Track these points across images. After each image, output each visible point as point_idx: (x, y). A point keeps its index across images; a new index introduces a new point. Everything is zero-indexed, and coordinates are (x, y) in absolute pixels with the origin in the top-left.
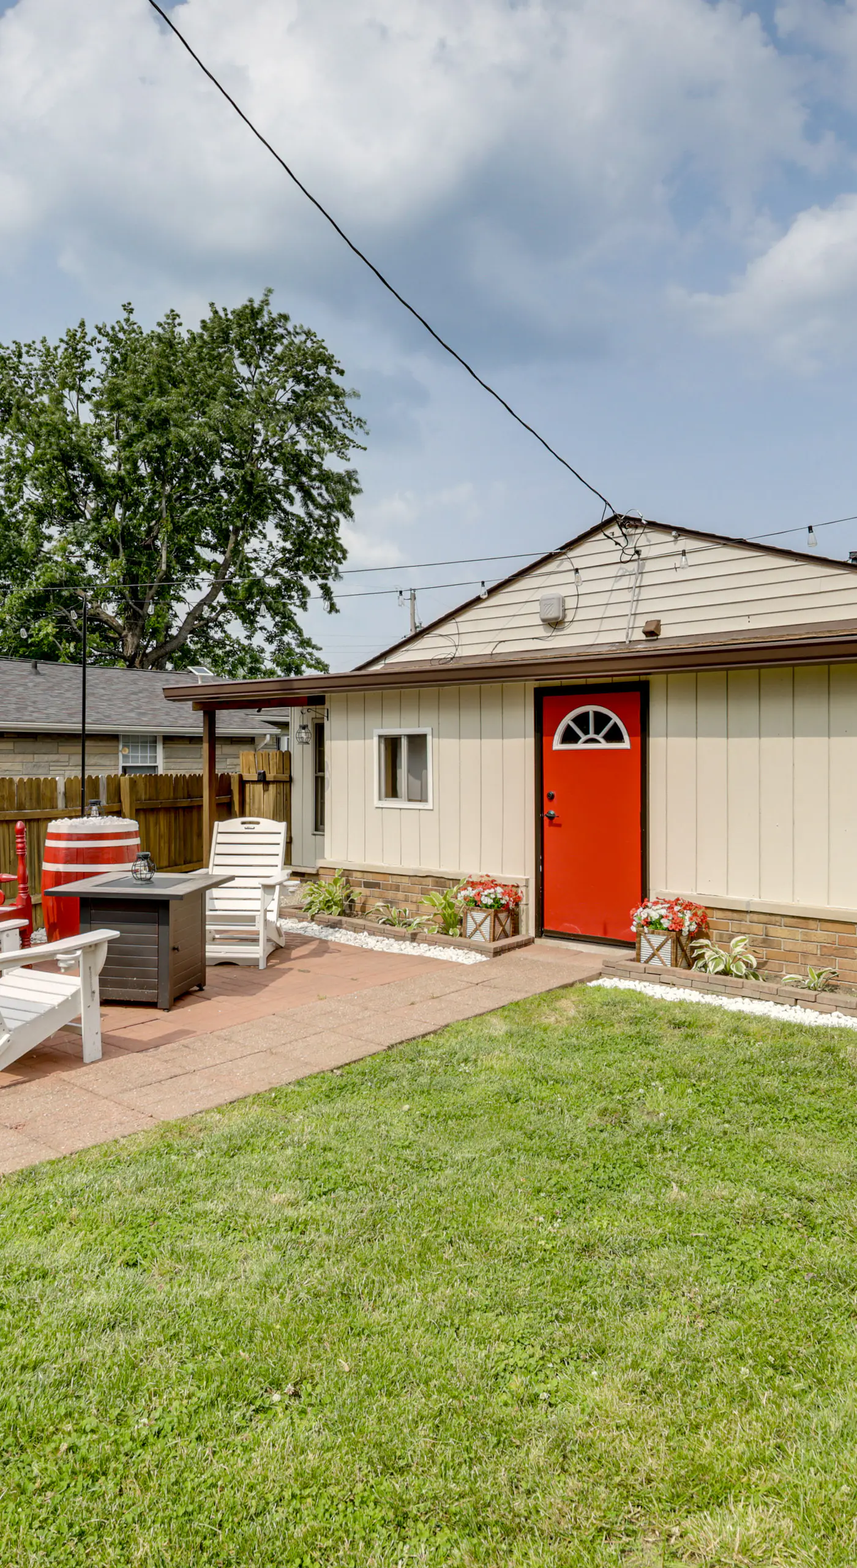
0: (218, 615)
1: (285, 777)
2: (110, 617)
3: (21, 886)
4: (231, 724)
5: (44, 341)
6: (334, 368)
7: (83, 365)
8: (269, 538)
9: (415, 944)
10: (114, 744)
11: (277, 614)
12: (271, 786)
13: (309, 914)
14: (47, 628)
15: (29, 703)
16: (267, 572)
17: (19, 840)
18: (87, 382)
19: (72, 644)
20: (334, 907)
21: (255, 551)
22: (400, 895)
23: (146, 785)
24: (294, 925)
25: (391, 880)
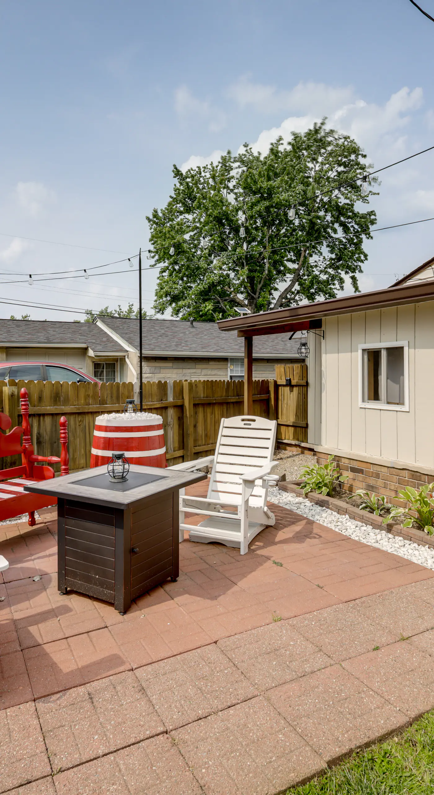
0: (295, 296)
1: (303, 382)
2: (241, 300)
3: (63, 467)
4: (291, 352)
5: (212, 164)
6: (360, 154)
7: (229, 174)
8: (323, 255)
9: (390, 536)
10: (225, 363)
11: (326, 294)
12: (295, 388)
13: (304, 491)
14: (209, 306)
15: (183, 342)
16: (321, 272)
17: (62, 431)
18: (231, 182)
19: (221, 314)
20: (324, 488)
21: (316, 261)
22: (380, 482)
23: (204, 387)
24: (293, 499)
25: (372, 469)
